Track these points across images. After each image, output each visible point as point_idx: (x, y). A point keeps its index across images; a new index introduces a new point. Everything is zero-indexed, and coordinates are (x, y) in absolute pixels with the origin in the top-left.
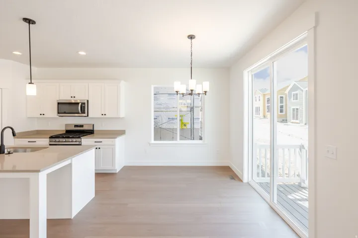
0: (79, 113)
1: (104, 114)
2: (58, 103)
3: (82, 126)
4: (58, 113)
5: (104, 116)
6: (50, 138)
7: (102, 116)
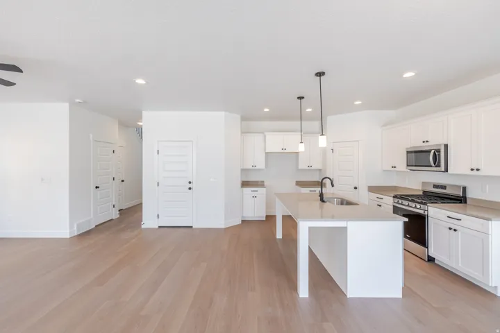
0: (431, 166)
1: (475, 168)
2: (408, 152)
3: (444, 187)
4: (408, 166)
5: (475, 172)
6: (395, 197)
7: (472, 173)
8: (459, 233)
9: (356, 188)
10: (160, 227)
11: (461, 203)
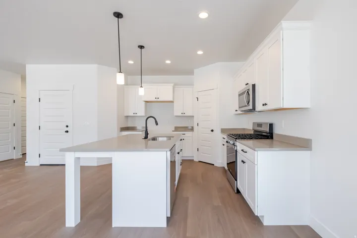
0: (247, 106)
1: (264, 104)
2: (239, 95)
4: (239, 108)
5: (265, 108)
8: (246, 164)
9: (212, 131)
10: (41, 165)
11: (268, 138)
